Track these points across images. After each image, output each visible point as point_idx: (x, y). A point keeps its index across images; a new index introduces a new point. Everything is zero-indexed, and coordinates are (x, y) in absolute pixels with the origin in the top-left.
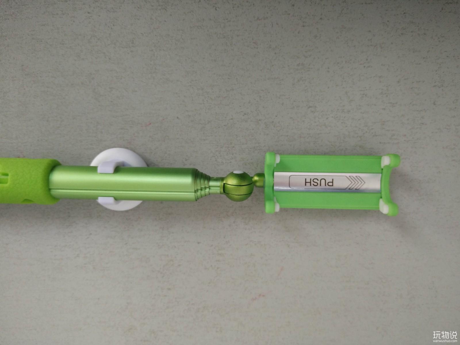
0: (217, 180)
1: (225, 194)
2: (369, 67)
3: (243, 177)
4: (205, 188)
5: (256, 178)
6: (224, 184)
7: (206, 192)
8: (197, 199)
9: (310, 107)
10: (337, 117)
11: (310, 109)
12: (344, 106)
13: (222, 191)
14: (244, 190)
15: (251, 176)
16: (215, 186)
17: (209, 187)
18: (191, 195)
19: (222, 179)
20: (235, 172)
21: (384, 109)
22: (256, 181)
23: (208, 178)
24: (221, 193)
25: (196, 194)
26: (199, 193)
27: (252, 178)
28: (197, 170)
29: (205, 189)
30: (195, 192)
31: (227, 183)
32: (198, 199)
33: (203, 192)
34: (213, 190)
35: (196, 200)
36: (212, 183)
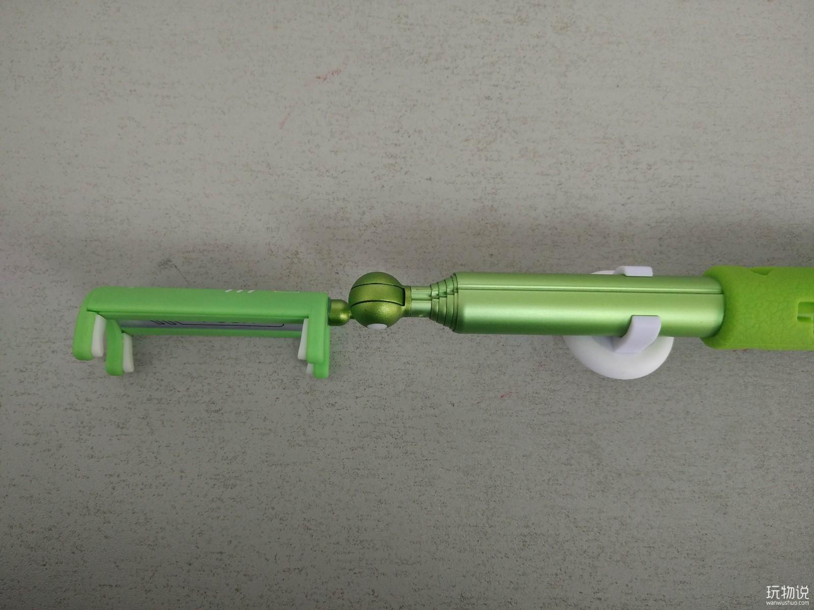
0: (416, 313)
1: (401, 285)
2: (111, 475)
3: (369, 319)
4: (438, 297)
5: (343, 316)
6: (404, 305)
7: (438, 290)
8: (454, 276)
9: (217, 411)
10: (171, 390)
11: (217, 408)
12: (158, 410)
13: (407, 293)
14: (367, 293)
15: (355, 320)
16: (420, 301)
17: (431, 298)
18: (464, 283)
19: (407, 314)
20: (384, 326)
21: (87, 400)
22: (345, 310)
23: (432, 315)
24: (410, 288)
25: (455, 285)
26: (450, 288)
27: (352, 317)
28: (453, 331)
29: (438, 295)
30: (457, 289)
31: (400, 306)
32: (452, 277)
33: (443, 289)
34: (424, 293)
35: (455, 274)
36: (426, 306)
